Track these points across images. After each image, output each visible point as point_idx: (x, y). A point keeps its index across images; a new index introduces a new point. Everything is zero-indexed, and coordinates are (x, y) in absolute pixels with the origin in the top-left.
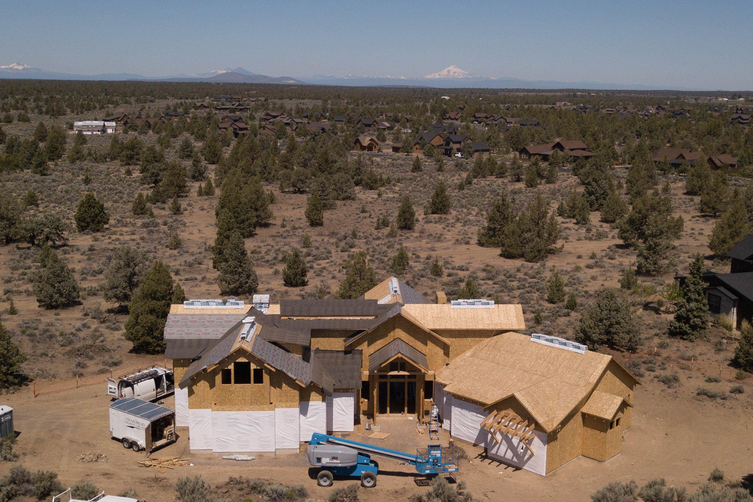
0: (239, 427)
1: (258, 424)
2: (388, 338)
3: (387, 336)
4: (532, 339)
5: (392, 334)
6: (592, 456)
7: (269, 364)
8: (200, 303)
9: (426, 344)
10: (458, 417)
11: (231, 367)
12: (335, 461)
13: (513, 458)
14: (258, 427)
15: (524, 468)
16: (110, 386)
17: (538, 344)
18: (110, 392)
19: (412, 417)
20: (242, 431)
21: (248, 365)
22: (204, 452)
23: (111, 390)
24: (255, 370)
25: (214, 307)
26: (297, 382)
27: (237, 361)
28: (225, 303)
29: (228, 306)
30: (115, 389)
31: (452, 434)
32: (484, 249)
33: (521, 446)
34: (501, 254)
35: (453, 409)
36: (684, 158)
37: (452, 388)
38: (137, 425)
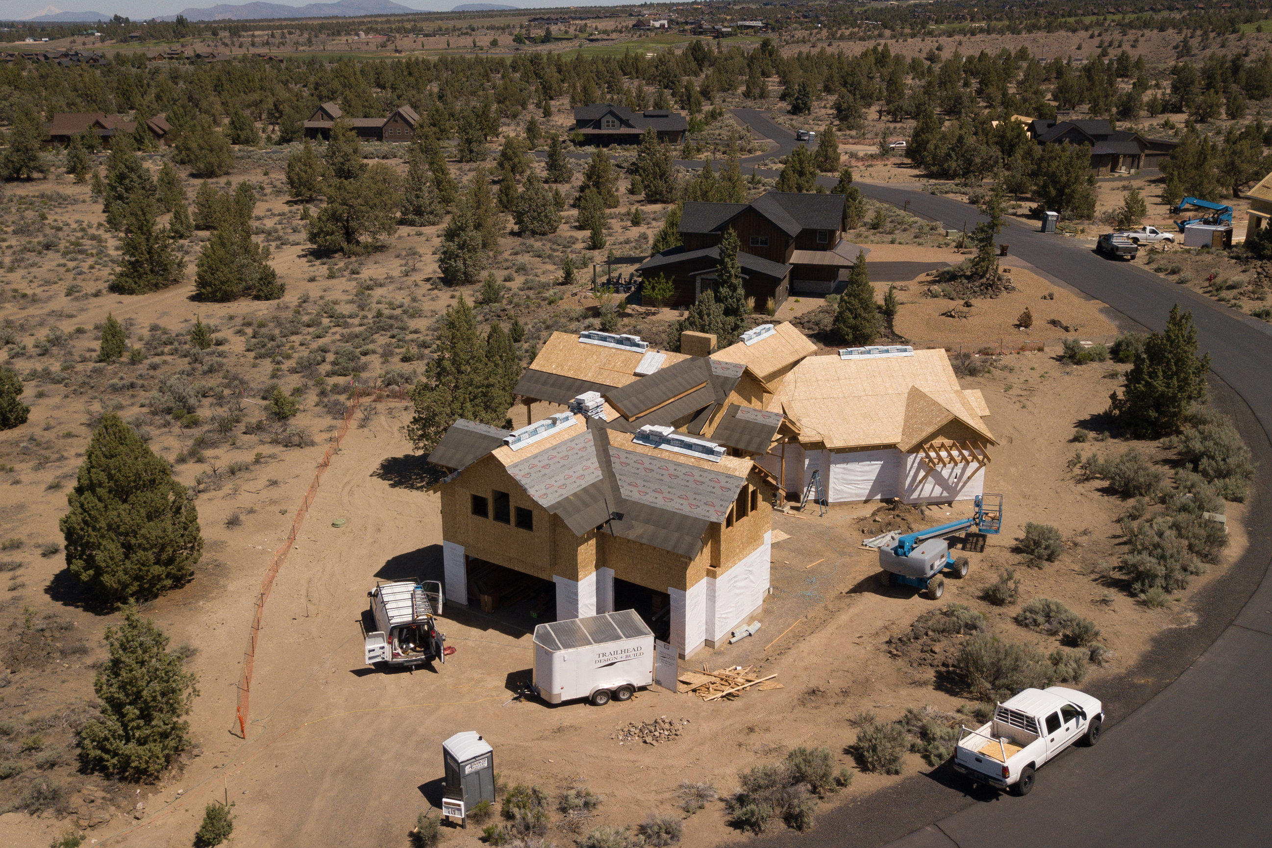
1: (751, 572)
4: (843, 357)
5: (727, 400)
10: (840, 476)
12: (943, 560)
15: (957, 499)
17: (855, 360)
24: (752, 493)
25: (547, 434)
28: (554, 423)
29: (561, 426)
30: (383, 648)
31: (830, 500)
32: (141, 297)
33: (954, 475)
34: (193, 298)
35: (833, 467)
36: (103, 127)
37: (835, 441)
38: (624, 655)
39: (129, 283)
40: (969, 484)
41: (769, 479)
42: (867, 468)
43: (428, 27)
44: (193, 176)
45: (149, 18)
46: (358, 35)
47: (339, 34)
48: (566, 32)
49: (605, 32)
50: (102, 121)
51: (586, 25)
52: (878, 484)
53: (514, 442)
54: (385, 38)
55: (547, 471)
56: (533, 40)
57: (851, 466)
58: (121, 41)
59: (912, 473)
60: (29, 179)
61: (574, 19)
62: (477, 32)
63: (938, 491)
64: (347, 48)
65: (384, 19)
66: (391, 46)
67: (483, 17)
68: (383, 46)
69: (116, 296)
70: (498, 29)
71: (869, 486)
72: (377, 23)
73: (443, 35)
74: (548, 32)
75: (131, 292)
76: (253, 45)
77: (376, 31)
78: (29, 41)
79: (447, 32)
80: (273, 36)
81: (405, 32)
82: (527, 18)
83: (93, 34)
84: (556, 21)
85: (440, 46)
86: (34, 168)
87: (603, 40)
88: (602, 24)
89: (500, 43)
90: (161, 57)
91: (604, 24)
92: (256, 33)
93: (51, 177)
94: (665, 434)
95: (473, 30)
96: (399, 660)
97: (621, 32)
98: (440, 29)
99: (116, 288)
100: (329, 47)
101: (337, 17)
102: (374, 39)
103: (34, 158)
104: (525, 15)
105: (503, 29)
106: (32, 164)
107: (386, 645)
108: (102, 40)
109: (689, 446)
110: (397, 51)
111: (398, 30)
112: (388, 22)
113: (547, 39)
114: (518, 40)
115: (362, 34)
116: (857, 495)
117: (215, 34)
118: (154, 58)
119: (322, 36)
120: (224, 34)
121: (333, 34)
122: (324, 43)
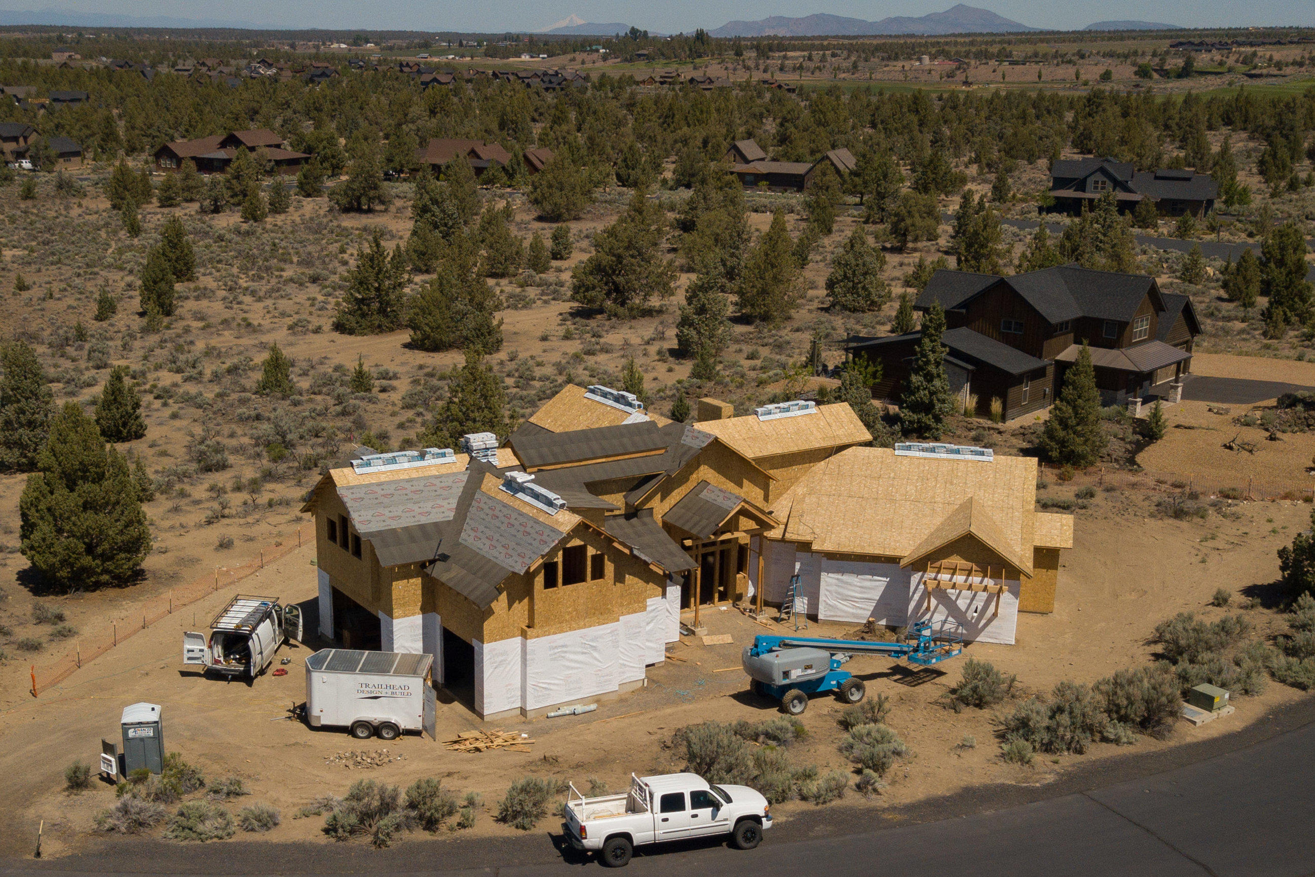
0: (568, 660)
1: (595, 648)
2: (689, 483)
3: (688, 480)
4: (897, 452)
5: (694, 476)
6: (1030, 609)
7: (621, 543)
8: (380, 462)
9: (740, 485)
10: (833, 588)
11: (559, 558)
12: (809, 671)
13: (957, 629)
14: (596, 654)
15: (978, 639)
16: (188, 646)
17: (912, 458)
18: (189, 659)
19: (724, 607)
20: (573, 665)
21: (582, 550)
22: (506, 715)
23: (191, 655)
24: (593, 557)
25: (406, 465)
26: (651, 567)
27: (569, 546)
28: (422, 456)
29: (429, 461)
30: (202, 650)
31: (820, 617)
32: (359, 338)
33: (973, 607)
34: (407, 346)
35: (824, 575)
36: (478, 157)
37: (825, 544)
38: (389, 691)
39: (352, 321)
40: (994, 623)
41: (616, 545)
42: (868, 584)
43: (1018, 52)
44: (540, 219)
45: (675, 33)
46: (920, 59)
47: (896, 58)
48: (1221, 64)
49: (1279, 65)
50: (480, 150)
51: (1254, 54)
52: (883, 606)
53: (359, 466)
54: (954, 65)
55: (385, 500)
56: (1165, 74)
57: (846, 578)
58: (626, 60)
59: (917, 597)
60: (370, 211)
61: (1240, 44)
62: (1086, 61)
63: (951, 626)
64: (902, 77)
65: (967, 40)
66: (960, 76)
67: (1110, 39)
68: (950, 75)
69: (336, 335)
70: (1119, 56)
71: (871, 606)
72: (956, 44)
73: (1037, 63)
74: (1189, 64)
75: (351, 332)
76: (782, 69)
77: (946, 55)
78: (525, 58)
79: (1044, 58)
80: (810, 58)
81: (984, 56)
82: (1168, 42)
83: (597, 51)
84: (1209, 47)
85: (1029, 78)
86: (374, 198)
87: (1269, 76)
88: (1278, 54)
89: (1114, 76)
90: (652, 80)
91: (1285, 52)
92: (790, 54)
93: (393, 209)
94: (519, 480)
95: (1082, 57)
96: (218, 667)
97: (1301, 64)
98: (1036, 55)
99: (339, 327)
100: (877, 76)
101: (912, 36)
102: (941, 65)
103: (376, 188)
104: (1166, 37)
105: (1126, 56)
106: (372, 193)
107: (205, 648)
108: (605, 58)
109: (537, 496)
110: (966, 83)
111: (978, 55)
112: (972, 43)
113: (1185, 73)
114: (1143, 72)
115: (926, 59)
116: (855, 616)
117: (739, 54)
118: (643, 82)
119: (875, 60)
120: (750, 55)
121: (889, 58)
122: (872, 71)
